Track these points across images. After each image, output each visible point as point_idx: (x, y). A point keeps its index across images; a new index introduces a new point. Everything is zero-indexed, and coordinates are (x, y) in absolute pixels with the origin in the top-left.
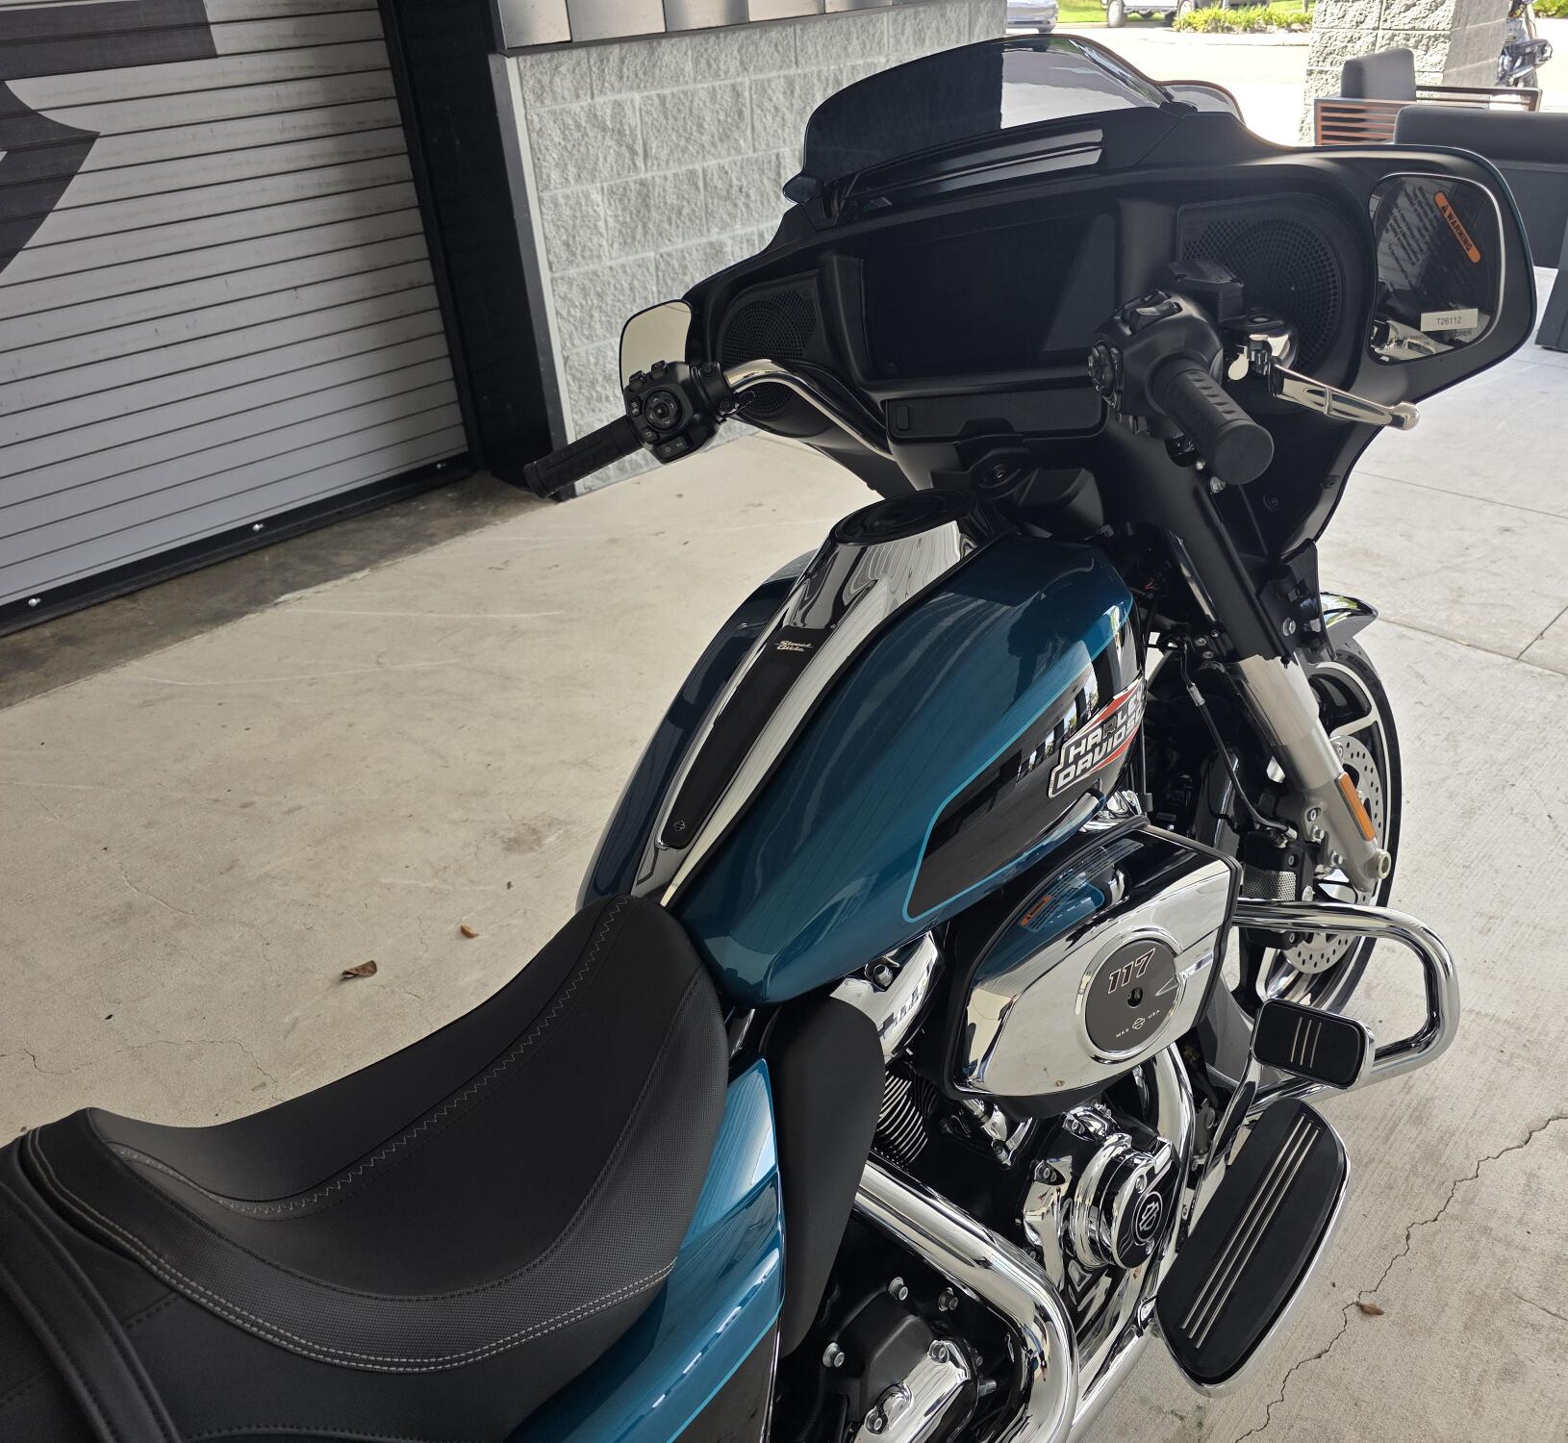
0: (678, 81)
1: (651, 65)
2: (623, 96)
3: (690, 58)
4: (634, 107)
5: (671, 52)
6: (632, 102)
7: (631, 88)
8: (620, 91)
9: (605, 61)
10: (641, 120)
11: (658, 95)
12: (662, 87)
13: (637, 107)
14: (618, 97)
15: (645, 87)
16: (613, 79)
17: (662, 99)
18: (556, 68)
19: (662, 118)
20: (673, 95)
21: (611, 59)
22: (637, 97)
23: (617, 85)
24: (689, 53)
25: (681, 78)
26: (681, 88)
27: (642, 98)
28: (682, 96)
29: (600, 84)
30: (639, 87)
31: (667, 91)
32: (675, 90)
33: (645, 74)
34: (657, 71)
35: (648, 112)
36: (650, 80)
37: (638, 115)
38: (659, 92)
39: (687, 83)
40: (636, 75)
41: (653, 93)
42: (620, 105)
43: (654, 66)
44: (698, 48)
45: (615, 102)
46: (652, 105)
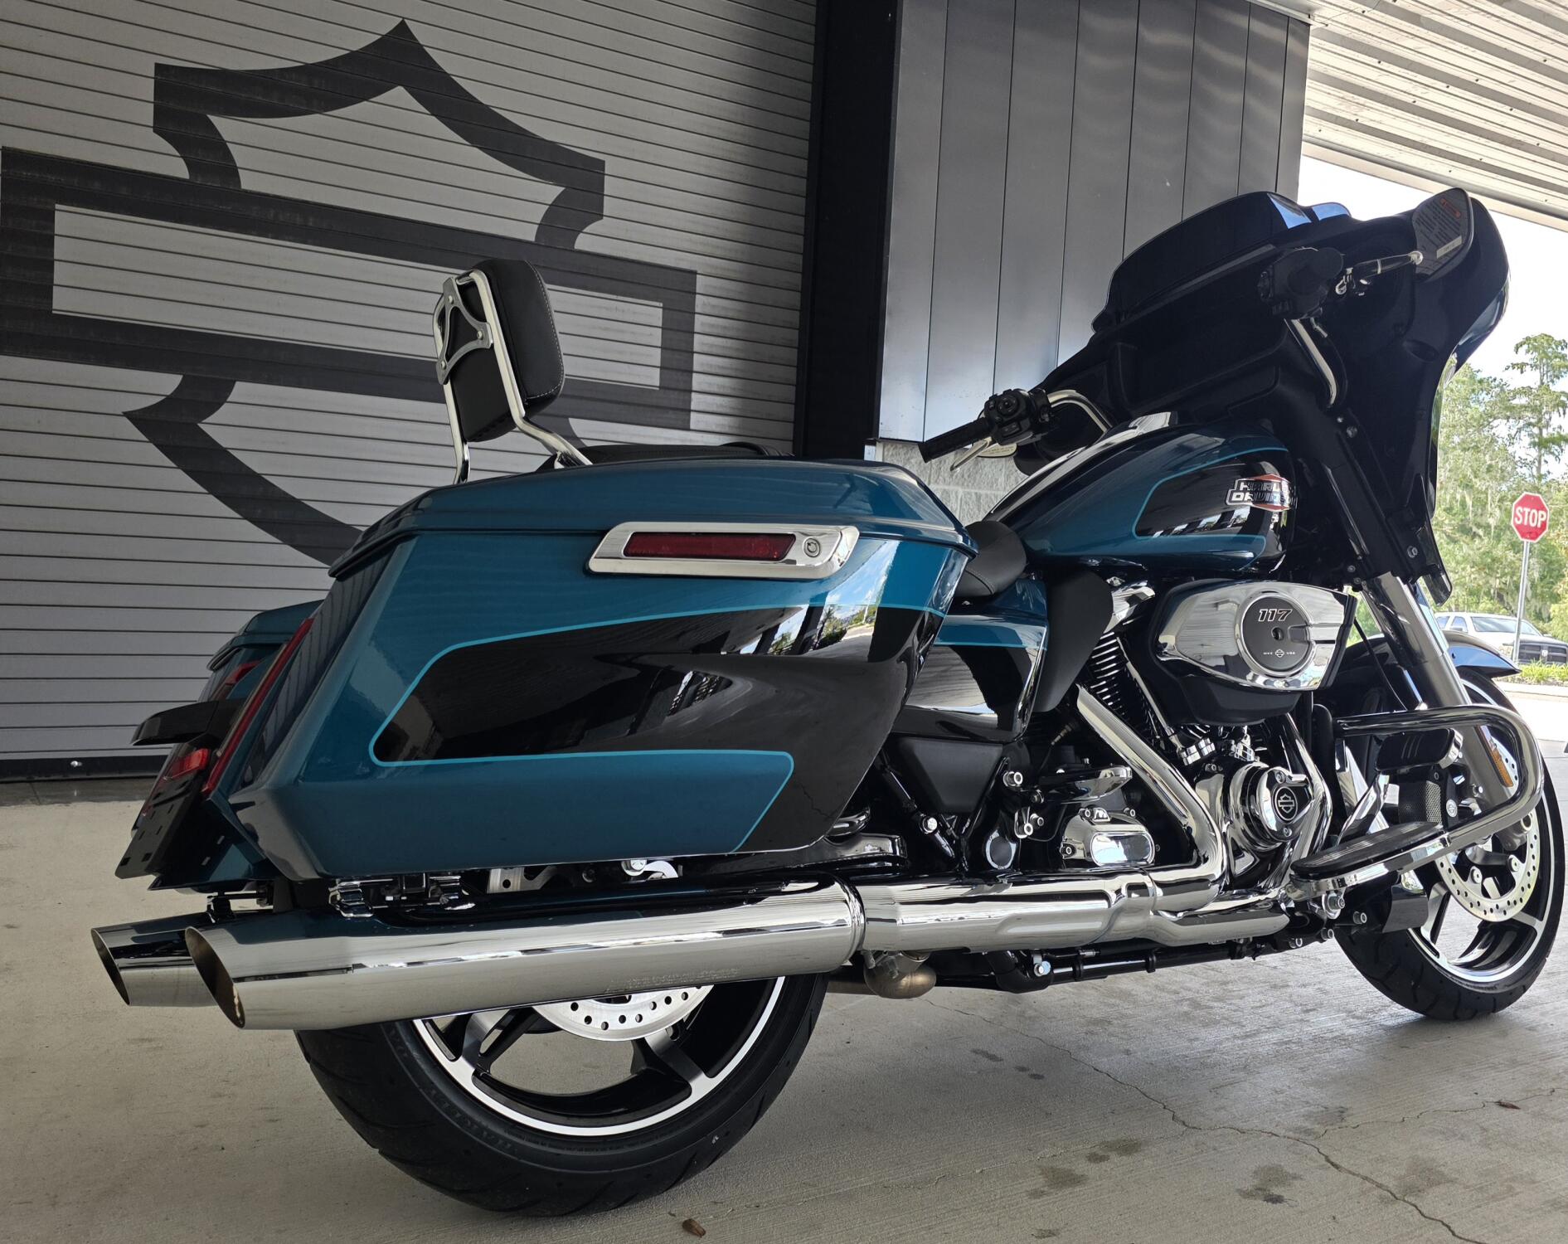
0: (992, 487)
1: (975, 471)
2: (951, 488)
3: (1003, 474)
4: (957, 497)
5: (990, 467)
6: (956, 493)
7: (958, 484)
8: (949, 484)
9: (943, 462)
10: (961, 506)
11: (976, 494)
12: (980, 488)
13: (959, 498)
14: (946, 488)
15: (968, 486)
16: (946, 475)
17: (978, 497)
18: (909, 459)
19: (976, 510)
20: (987, 495)
21: (947, 461)
22: (961, 491)
23: (947, 479)
24: (1003, 470)
25: (995, 485)
26: (993, 492)
27: (964, 492)
28: (993, 497)
29: (936, 476)
30: (963, 484)
31: (982, 492)
32: (989, 492)
33: (969, 476)
34: (978, 477)
35: (966, 503)
36: (972, 482)
37: (959, 502)
38: (976, 491)
39: (998, 489)
40: (963, 476)
41: (973, 491)
42: (947, 493)
43: (977, 473)
44: (1010, 468)
45: (945, 490)
46: (970, 499)
